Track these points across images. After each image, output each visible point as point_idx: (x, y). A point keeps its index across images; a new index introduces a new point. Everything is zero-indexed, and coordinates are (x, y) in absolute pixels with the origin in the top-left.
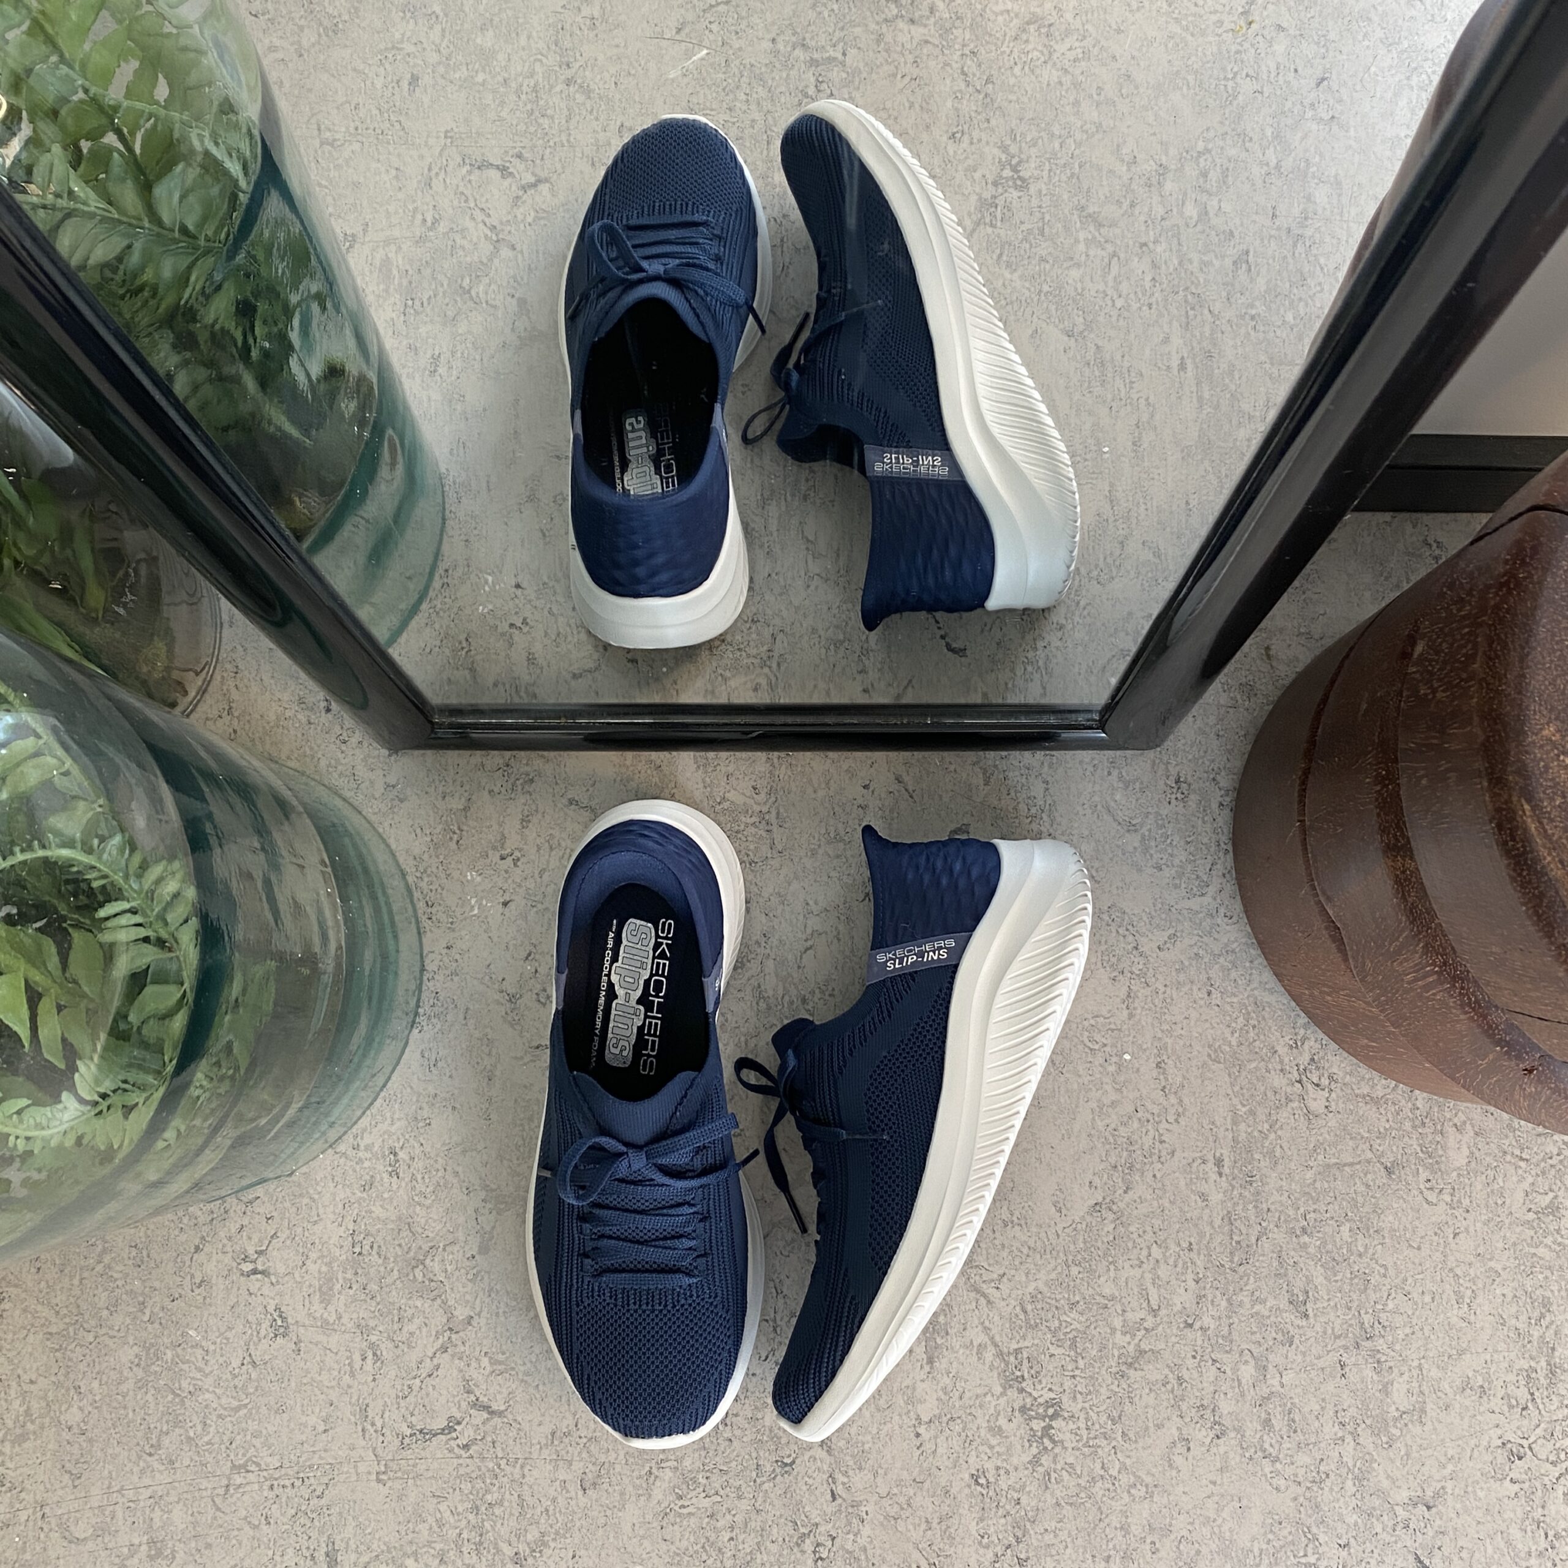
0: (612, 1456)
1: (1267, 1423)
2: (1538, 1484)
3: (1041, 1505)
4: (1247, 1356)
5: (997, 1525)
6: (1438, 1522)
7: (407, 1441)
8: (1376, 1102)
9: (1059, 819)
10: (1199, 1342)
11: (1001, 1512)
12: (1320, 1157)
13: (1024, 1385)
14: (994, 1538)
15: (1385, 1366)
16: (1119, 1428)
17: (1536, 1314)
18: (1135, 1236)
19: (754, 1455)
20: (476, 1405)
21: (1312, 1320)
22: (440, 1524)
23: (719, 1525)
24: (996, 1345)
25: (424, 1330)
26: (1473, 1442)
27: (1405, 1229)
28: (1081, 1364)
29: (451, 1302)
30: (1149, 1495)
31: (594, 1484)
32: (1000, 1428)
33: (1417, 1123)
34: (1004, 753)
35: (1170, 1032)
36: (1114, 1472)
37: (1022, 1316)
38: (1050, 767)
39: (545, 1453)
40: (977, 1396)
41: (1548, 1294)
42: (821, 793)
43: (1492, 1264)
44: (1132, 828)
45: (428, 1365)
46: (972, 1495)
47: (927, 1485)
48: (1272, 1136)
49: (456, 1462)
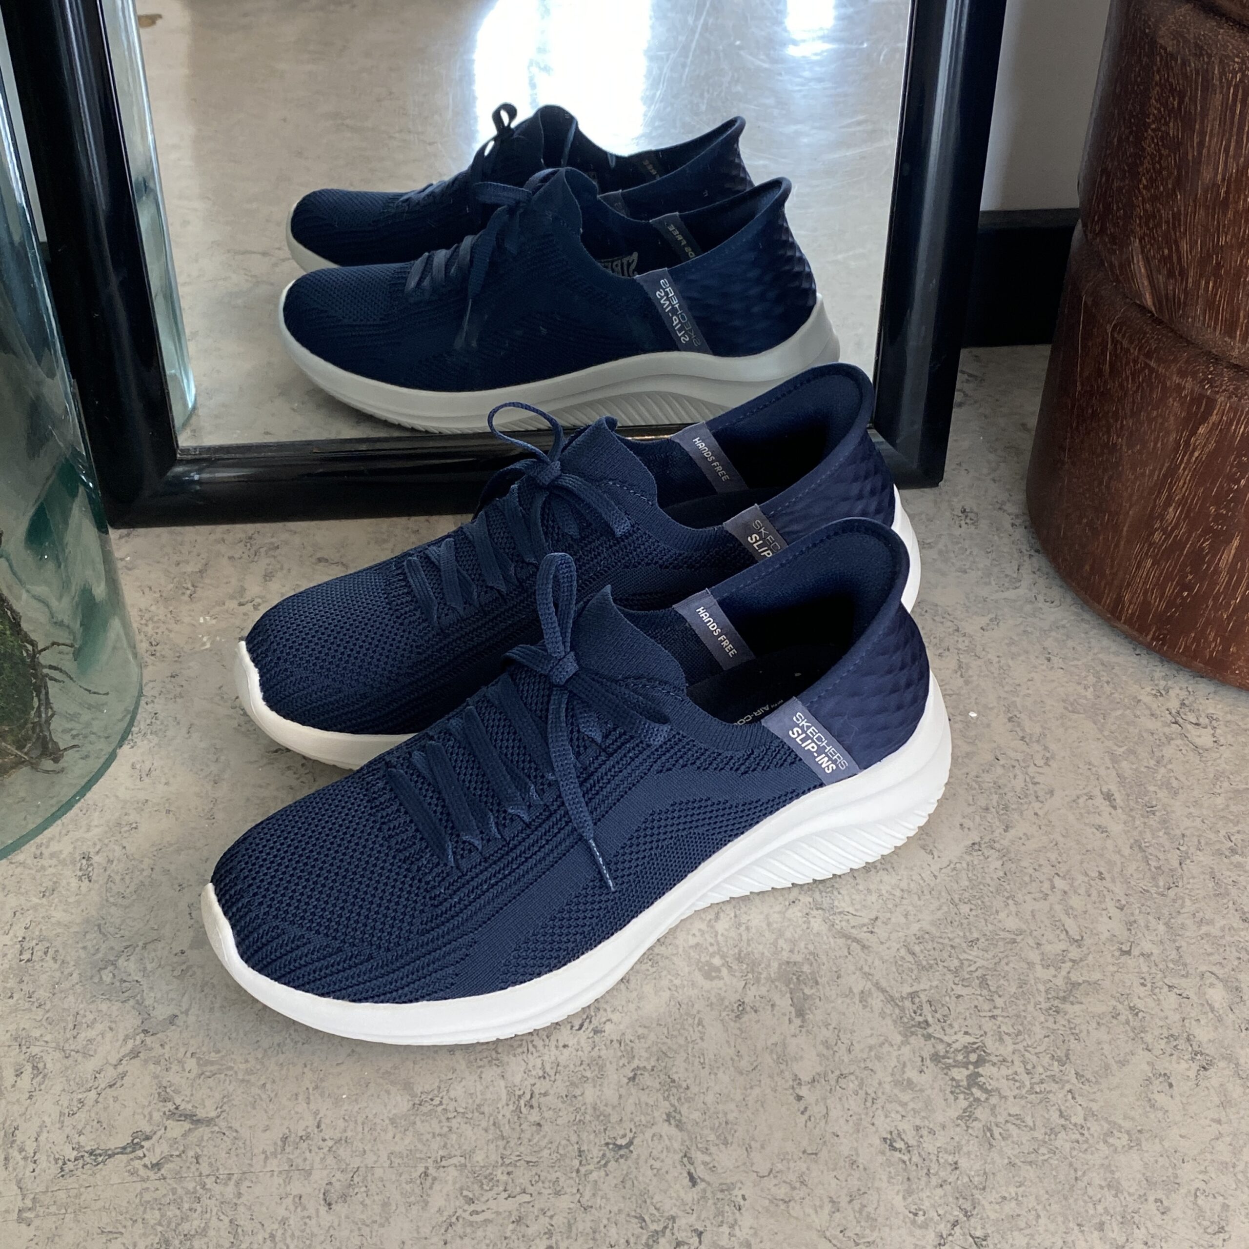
0: (370, 1159)
3: (988, 1167)
5: (932, 1196)
7: (70, 1166)
10: (1145, 969)
11: (934, 1181)
13: (930, 1030)
14: (932, 1214)
16: (1070, 1069)
18: (1031, 871)
19: (574, 1138)
20: (175, 1114)
23: (530, 1231)
24: (884, 991)
25: (109, 1035)
28: (999, 1002)
29: (149, 1002)
30: (1135, 1142)
31: (344, 1197)
32: (910, 1082)
35: (1015, 692)
36: (1078, 1119)
37: (909, 958)
39: (273, 1164)
40: (871, 1048)
44: (927, 546)
45: (110, 1073)
46: (889, 1163)
47: (824, 1155)
48: (1162, 770)
49: (139, 1186)
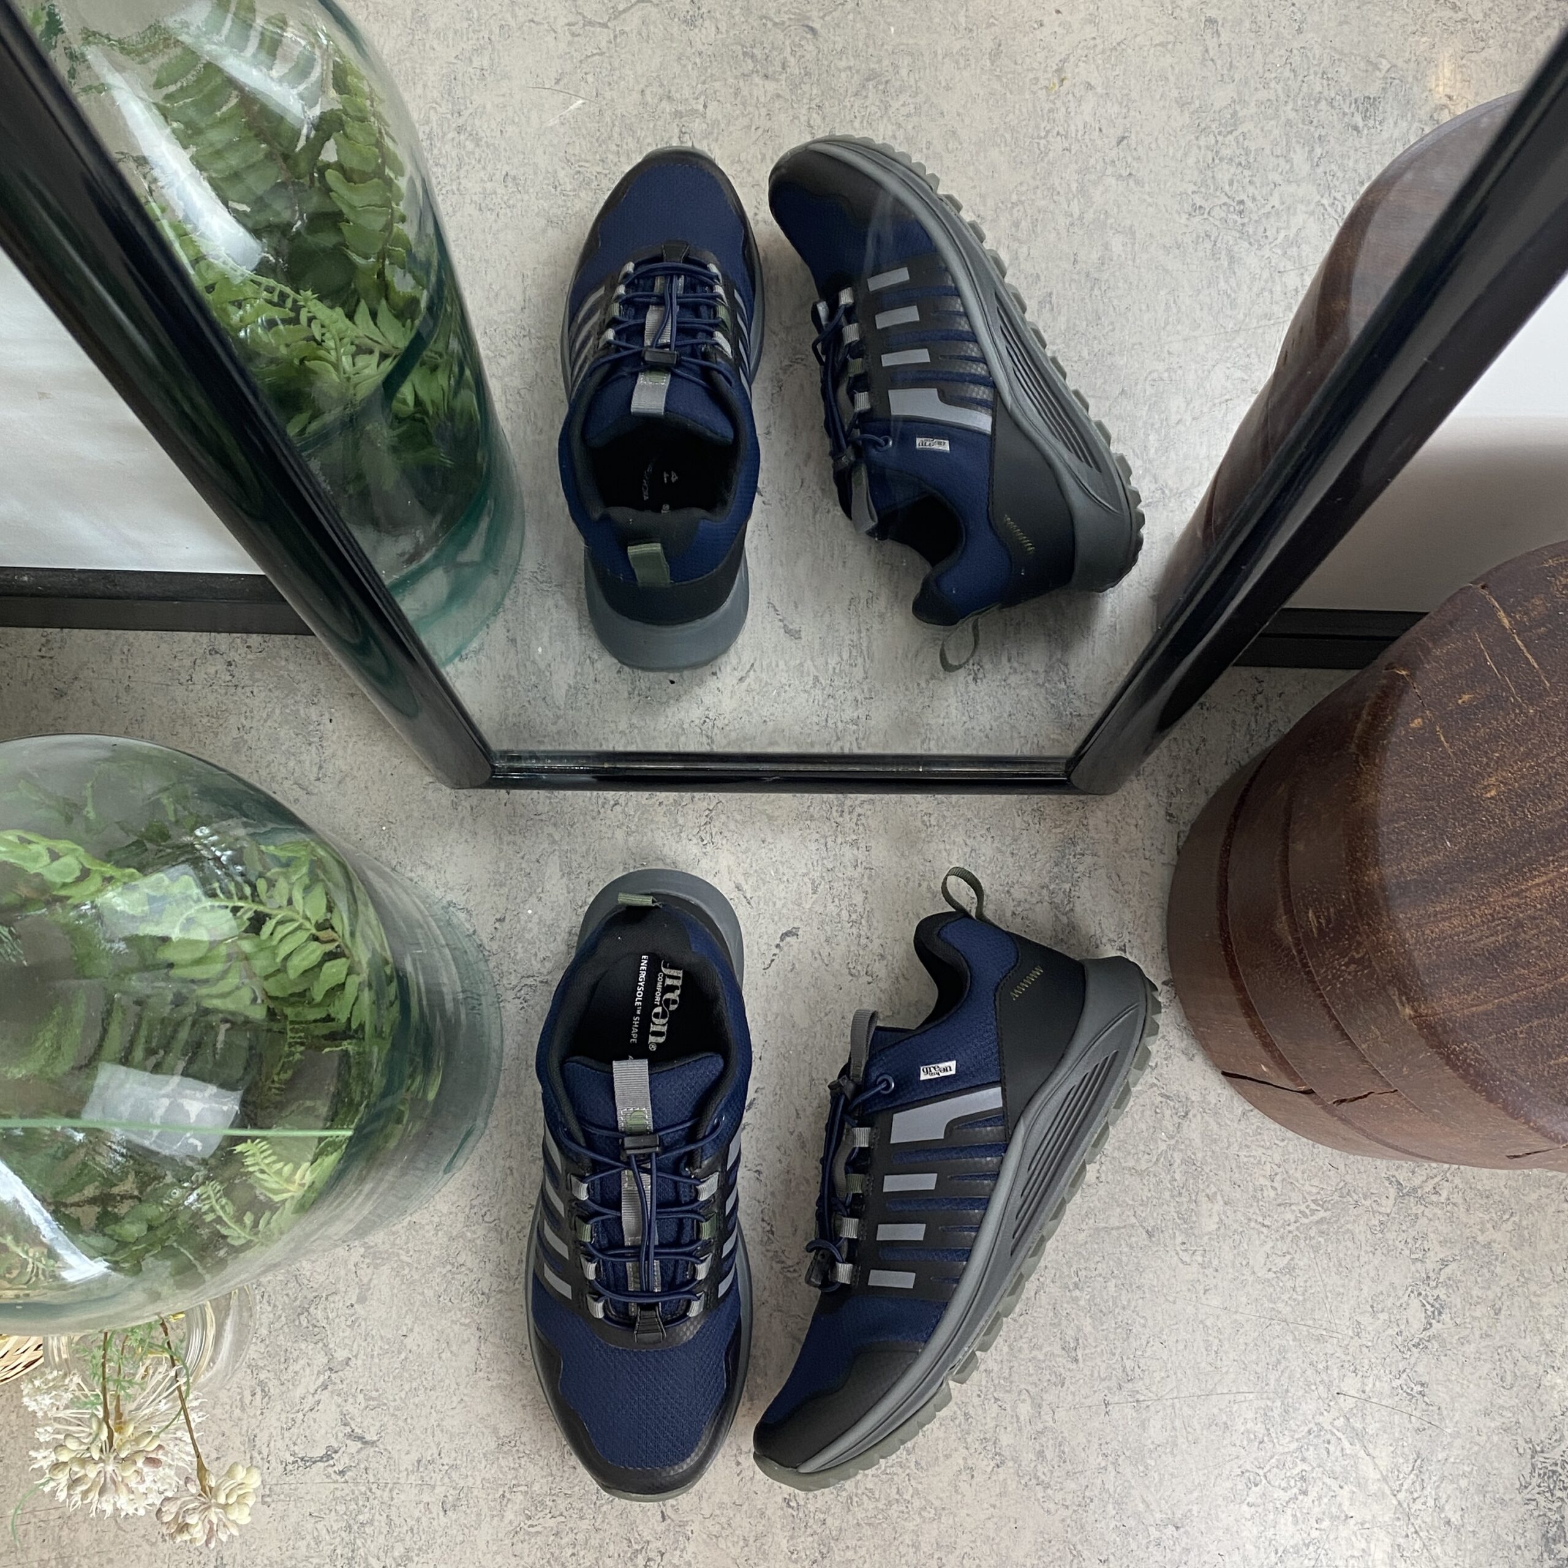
0: (470, 1480)
1: (1041, 1454)
2: (1270, 1506)
3: (844, 1525)
4: (1024, 1396)
5: (805, 1542)
6: (1185, 1539)
7: (290, 1467)
8: (1140, 1174)
9: (875, 924)
10: (984, 1383)
11: (809, 1531)
12: (1091, 1221)
14: (803, 1554)
15: (1143, 1405)
16: (913, 1458)
17: (1274, 1359)
21: (1081, 1364)
22: (317, 1541)
23: (563, 1542)
25: (308, 1370)
26: (1216, 1472)
27: (1163, 1285)
29: (332, 1346)
30: (938, 1517)
31: (454, 1506)
33: (1176, 1193)
36: (907, 1497)
39: (412, 1479)
41: (1284, 1342)
43: (1238, 1317)
45: (310, 1401)
46: (784, 1517)
47: (745, 1507)
49: (332, 1486)
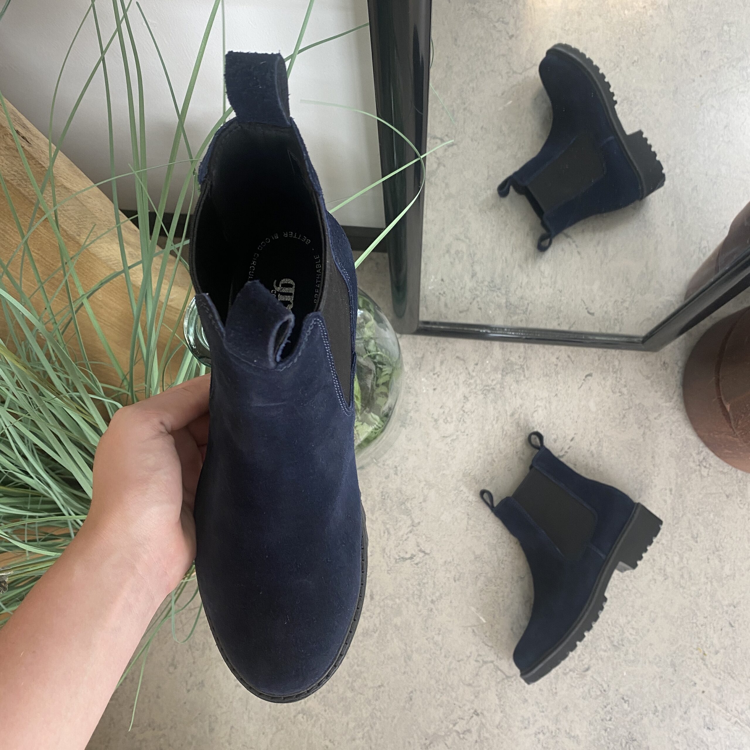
0: (465, 570)
1: (682, 576)
6: (738, 612)
7: (398, 561)
8: (724, 473)
12: (705, 491)
15: (723, 560)
20: (421, 551)
21: (699, 544)
22: (408, 588)
25: (404, 525)
27: (732, 516)
29: (413, 517)
30: (642, 596)
31: (458, 580)
33: (738, 481)
34: (605, 350)
35: (657, 446)
38: (621, 355)
42: (542, 359)
44: (648, 378)
45: (405, 537)
48: (689, 483)
49: (413, 569)
